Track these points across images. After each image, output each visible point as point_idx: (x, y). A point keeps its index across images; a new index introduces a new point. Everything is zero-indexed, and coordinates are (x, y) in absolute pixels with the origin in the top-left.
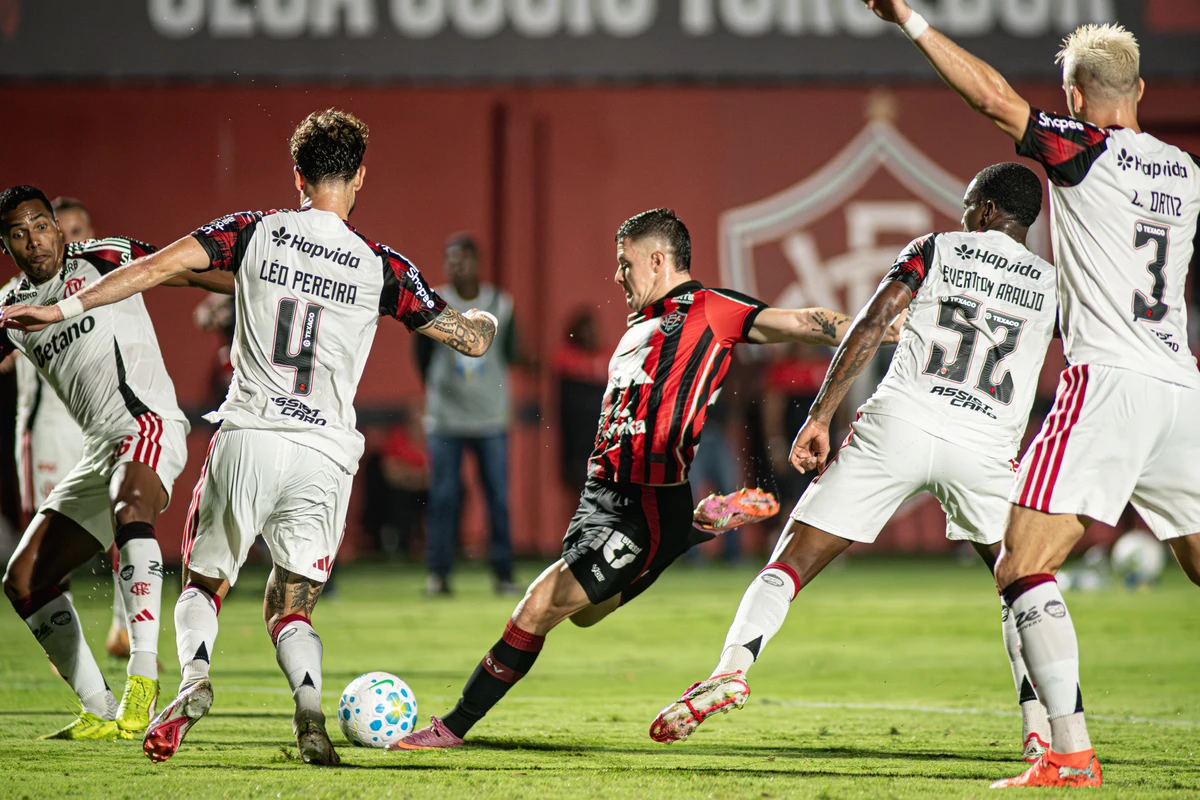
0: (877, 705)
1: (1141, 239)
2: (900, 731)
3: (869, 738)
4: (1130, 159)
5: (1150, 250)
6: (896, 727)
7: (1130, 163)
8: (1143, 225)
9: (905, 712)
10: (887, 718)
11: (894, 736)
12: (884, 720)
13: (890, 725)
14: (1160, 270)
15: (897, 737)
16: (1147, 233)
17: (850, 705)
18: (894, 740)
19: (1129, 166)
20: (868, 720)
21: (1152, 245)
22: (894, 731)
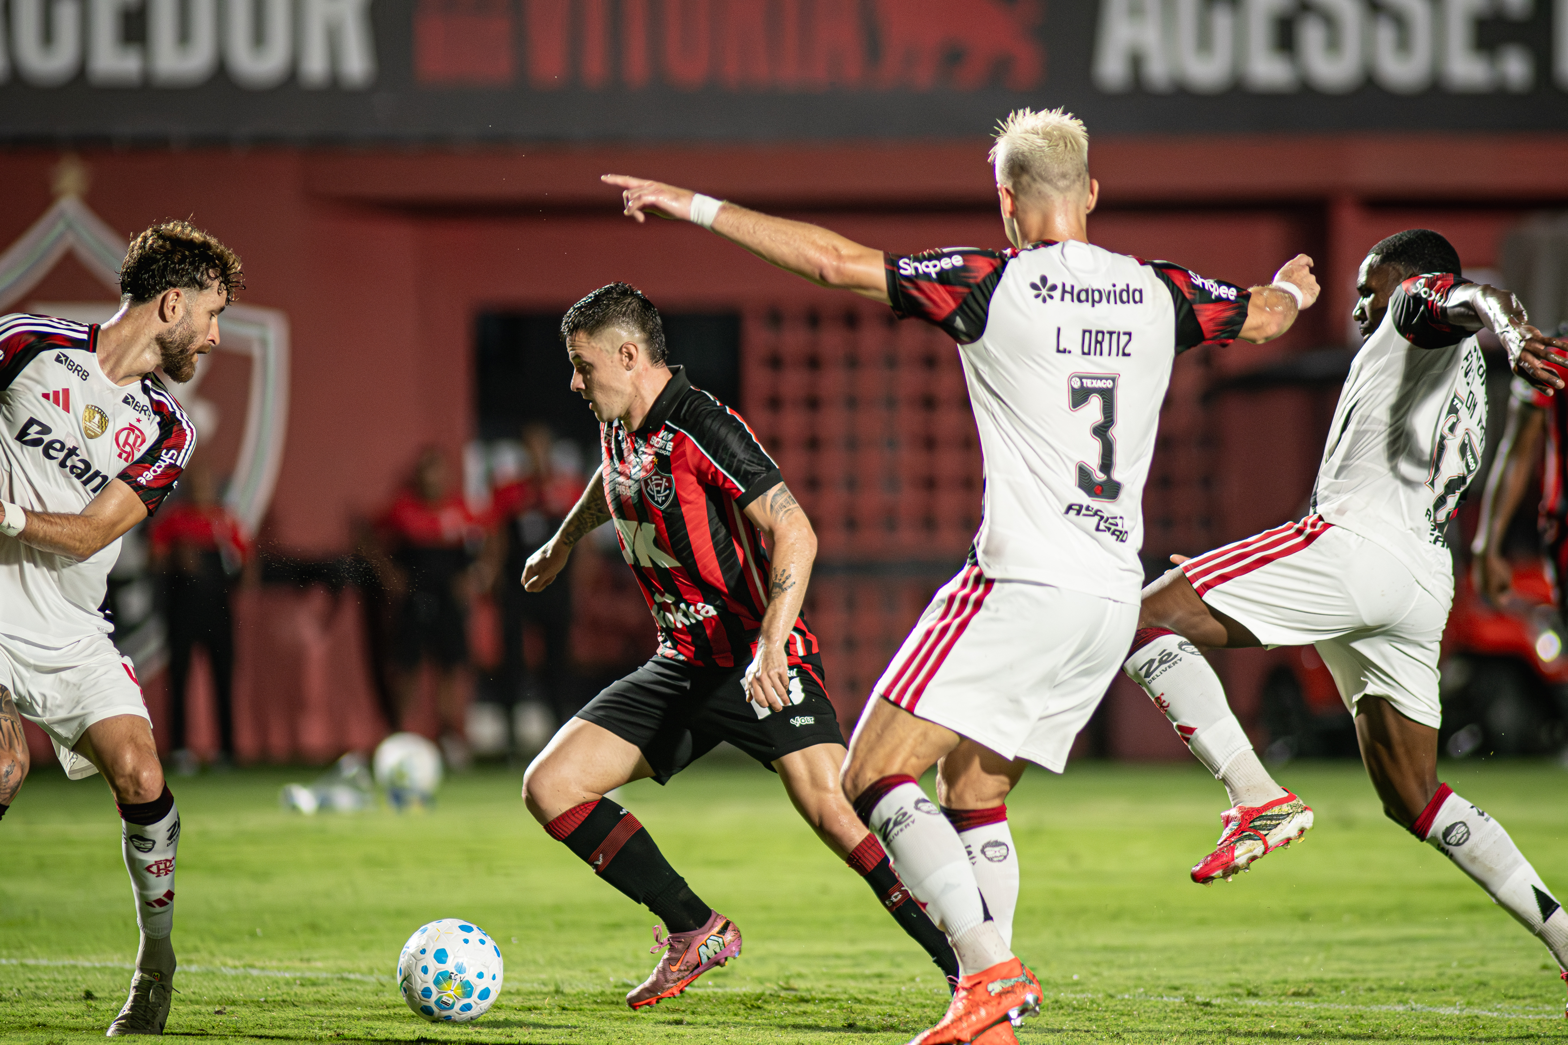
0: (68, 961)
1: (1079, 397)
2: (96, 995)
3: (56, 1004)
4: (1054, 288)
5: (1093, 409)
6: (92, 990)
7: (1052, 293)
8: (1081, 378)
9: (102, 970)
10: (79, 978)
11: (89, 1002)
12: (75, 981)
13: (84, 987)
14: (1106, 432)
15: (93, 1003)
16: (1088, 388)
17: (31, 962)
18: (89, 1006)
19: (1051, 297)
20: (55, 981)
21: (1095, 403)
22: (89, 995)
